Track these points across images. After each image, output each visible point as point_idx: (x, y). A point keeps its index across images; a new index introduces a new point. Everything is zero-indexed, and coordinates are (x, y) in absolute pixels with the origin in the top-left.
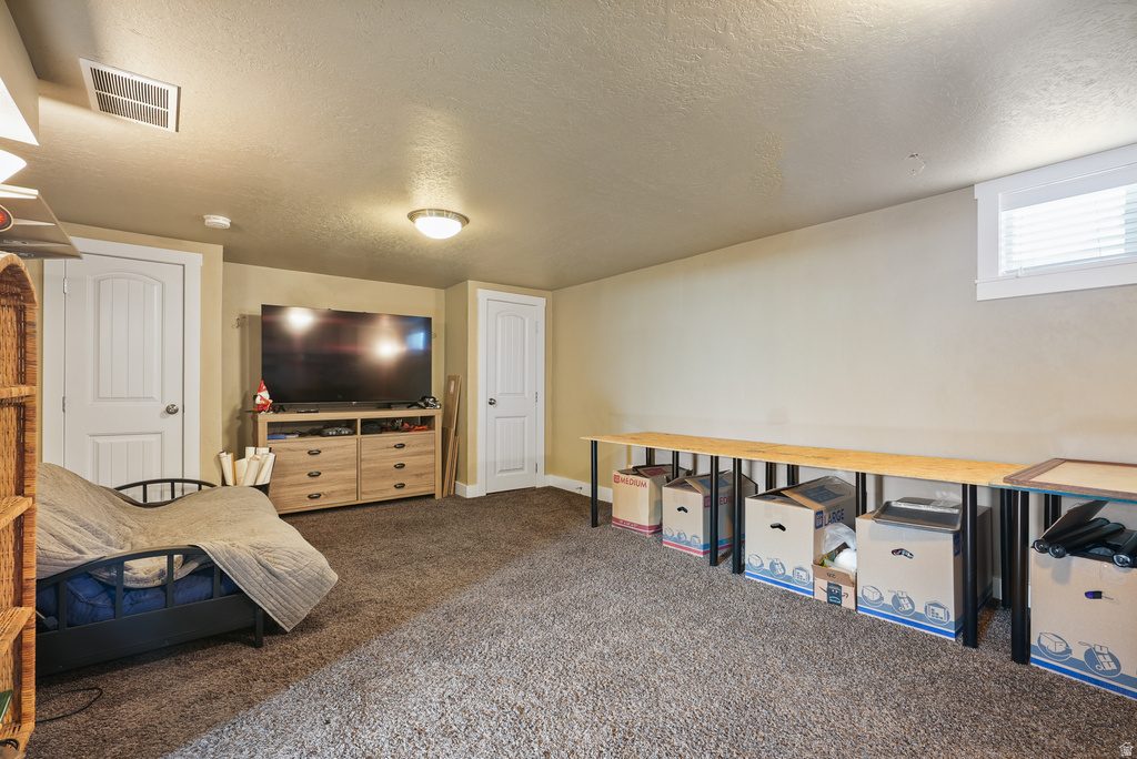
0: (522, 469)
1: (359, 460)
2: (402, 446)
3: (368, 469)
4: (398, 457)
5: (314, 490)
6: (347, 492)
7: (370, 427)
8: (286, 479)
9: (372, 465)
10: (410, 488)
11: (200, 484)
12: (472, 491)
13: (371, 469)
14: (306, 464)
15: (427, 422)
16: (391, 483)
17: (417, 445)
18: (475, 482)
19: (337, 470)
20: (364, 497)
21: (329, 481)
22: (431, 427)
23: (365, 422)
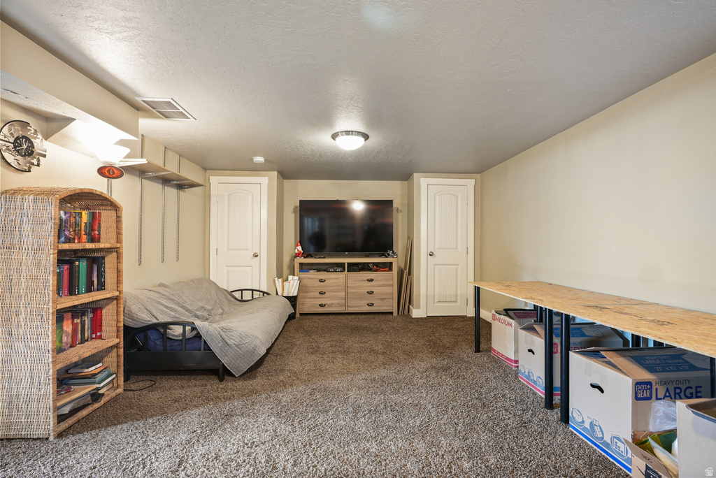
0: (455, 302)
1: (346, 287)
2: (372, 280)
3: (351, 293)
4: (368, 287)
5: (323, 302)
6: (340, 305)
7: (353, 267)
8: (308, 294)
9: (354, 291)
10: (376, 307)
11: (264, 293)
12: (416, 313)
13: (354, 293)
14: (318, 287)
15: (389, 266)
16: (364, 302)
17: (381, 280)
18: (418, 307)
19: (334, 292)
20: (349, 309)
21: (329, 297)
22: (391, 269)
23: (350, 265)
